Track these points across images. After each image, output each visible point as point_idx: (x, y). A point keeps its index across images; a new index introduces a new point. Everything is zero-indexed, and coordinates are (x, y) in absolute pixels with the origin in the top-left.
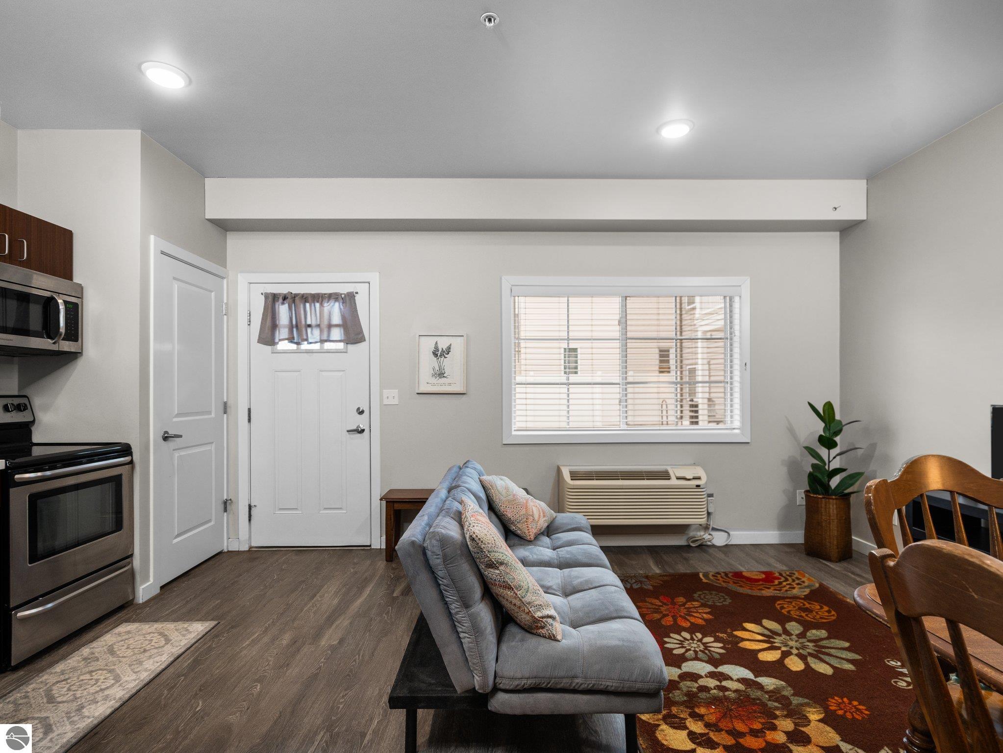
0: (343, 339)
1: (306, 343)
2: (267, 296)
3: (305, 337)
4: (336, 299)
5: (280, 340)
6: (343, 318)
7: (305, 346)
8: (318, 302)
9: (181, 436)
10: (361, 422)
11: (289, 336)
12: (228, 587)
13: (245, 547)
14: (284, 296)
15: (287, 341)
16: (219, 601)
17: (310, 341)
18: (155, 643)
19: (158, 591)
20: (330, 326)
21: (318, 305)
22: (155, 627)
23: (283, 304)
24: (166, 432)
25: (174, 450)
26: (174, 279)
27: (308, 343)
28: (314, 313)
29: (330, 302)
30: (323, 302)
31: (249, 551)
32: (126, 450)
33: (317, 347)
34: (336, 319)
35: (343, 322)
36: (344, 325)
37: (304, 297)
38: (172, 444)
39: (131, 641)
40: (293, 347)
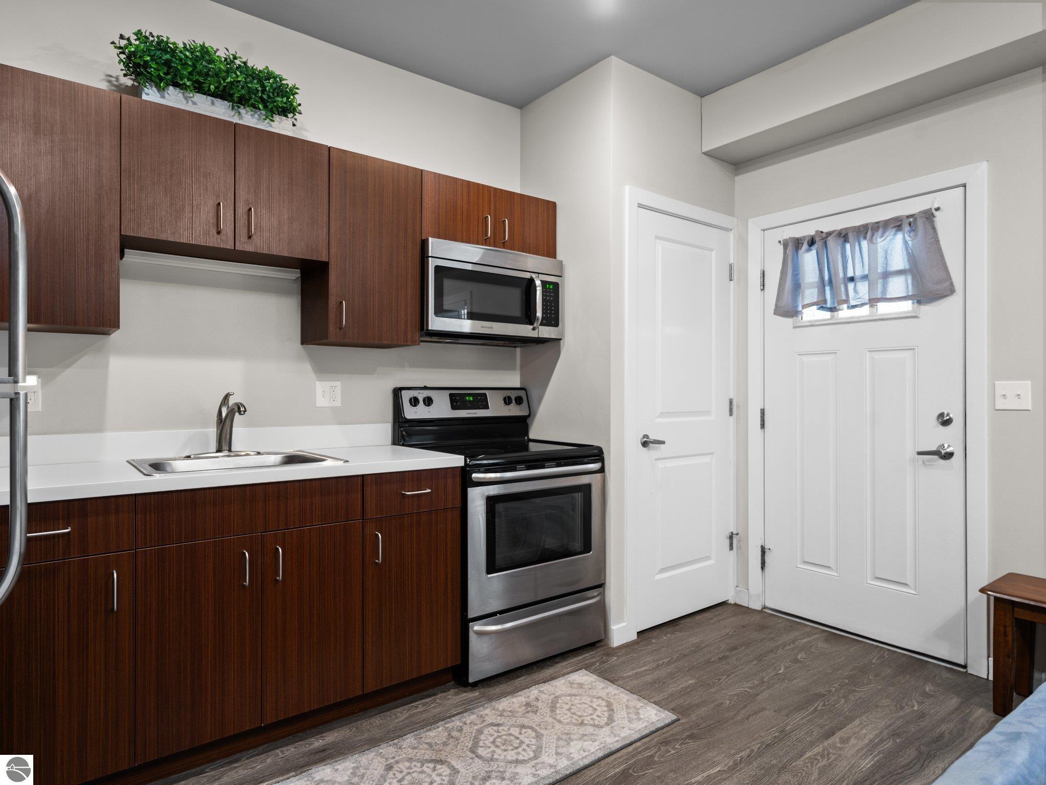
0: (910, 294)
1: (845, 306)
2: (785, 244)
3: (844, 298)
4: (899, 228)
5: (804, 307)
6: (912, 257)
7: (844, 313)
8: (865, 238)
9: (663, 443)
10: (949, 438)
11: (818, 298)
12: (713, 662)
13: (757, 606)
14: (810, 238)
15: (815, 307)
16: (693, 681)
17: (853, 303)
18: (598, 716)
19: (634, 637)
20: (886, 275)
21: (864, 244)
22: (608, 691)
23: (809, 250)
24: (646, 436)
25: (656, 460)
26: (657, 237)
27: (848, 307)
28: (859, 256)
29: (886, 234)
30: (874, 237)
31: (761, 612)
32: (596, 454)
33: (864, 311)
34: (899, 261)
35: (910, 264)
36: (914, 270)
37: (842, 235)
38: (653, 452)
39: (576, 701)
40: (826, 315)
